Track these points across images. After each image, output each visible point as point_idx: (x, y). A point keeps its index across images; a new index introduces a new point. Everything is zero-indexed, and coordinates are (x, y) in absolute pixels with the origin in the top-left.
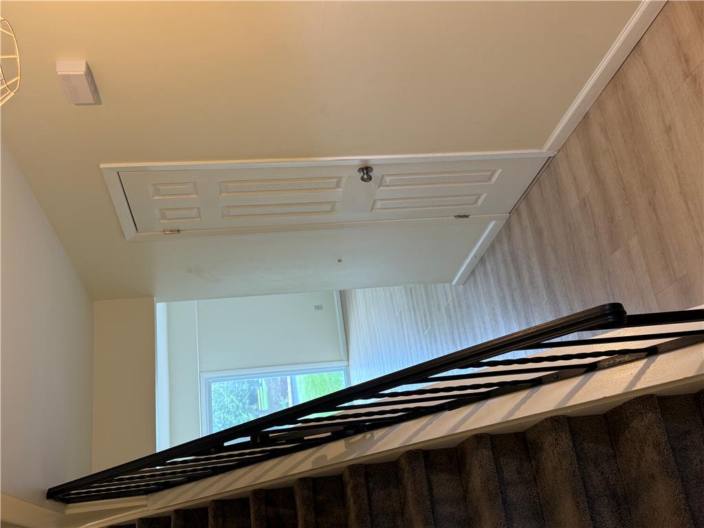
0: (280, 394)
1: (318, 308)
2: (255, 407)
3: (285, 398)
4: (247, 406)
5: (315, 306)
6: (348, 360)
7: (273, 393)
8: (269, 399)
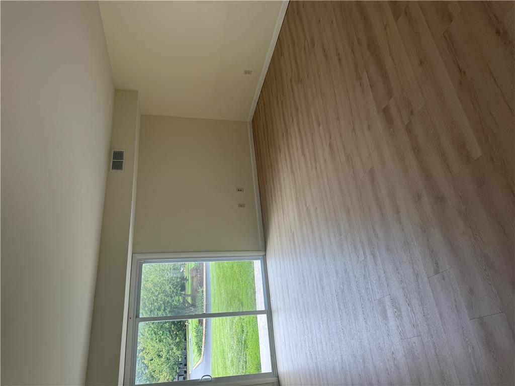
0: (199, 285)
1: (241, 206)
2: (184, 293)
3: (201, 287)
4: (179, 292)
5: (239, 204)
6: (265, 250)
7: (194, 284)
8: (192, 288)
